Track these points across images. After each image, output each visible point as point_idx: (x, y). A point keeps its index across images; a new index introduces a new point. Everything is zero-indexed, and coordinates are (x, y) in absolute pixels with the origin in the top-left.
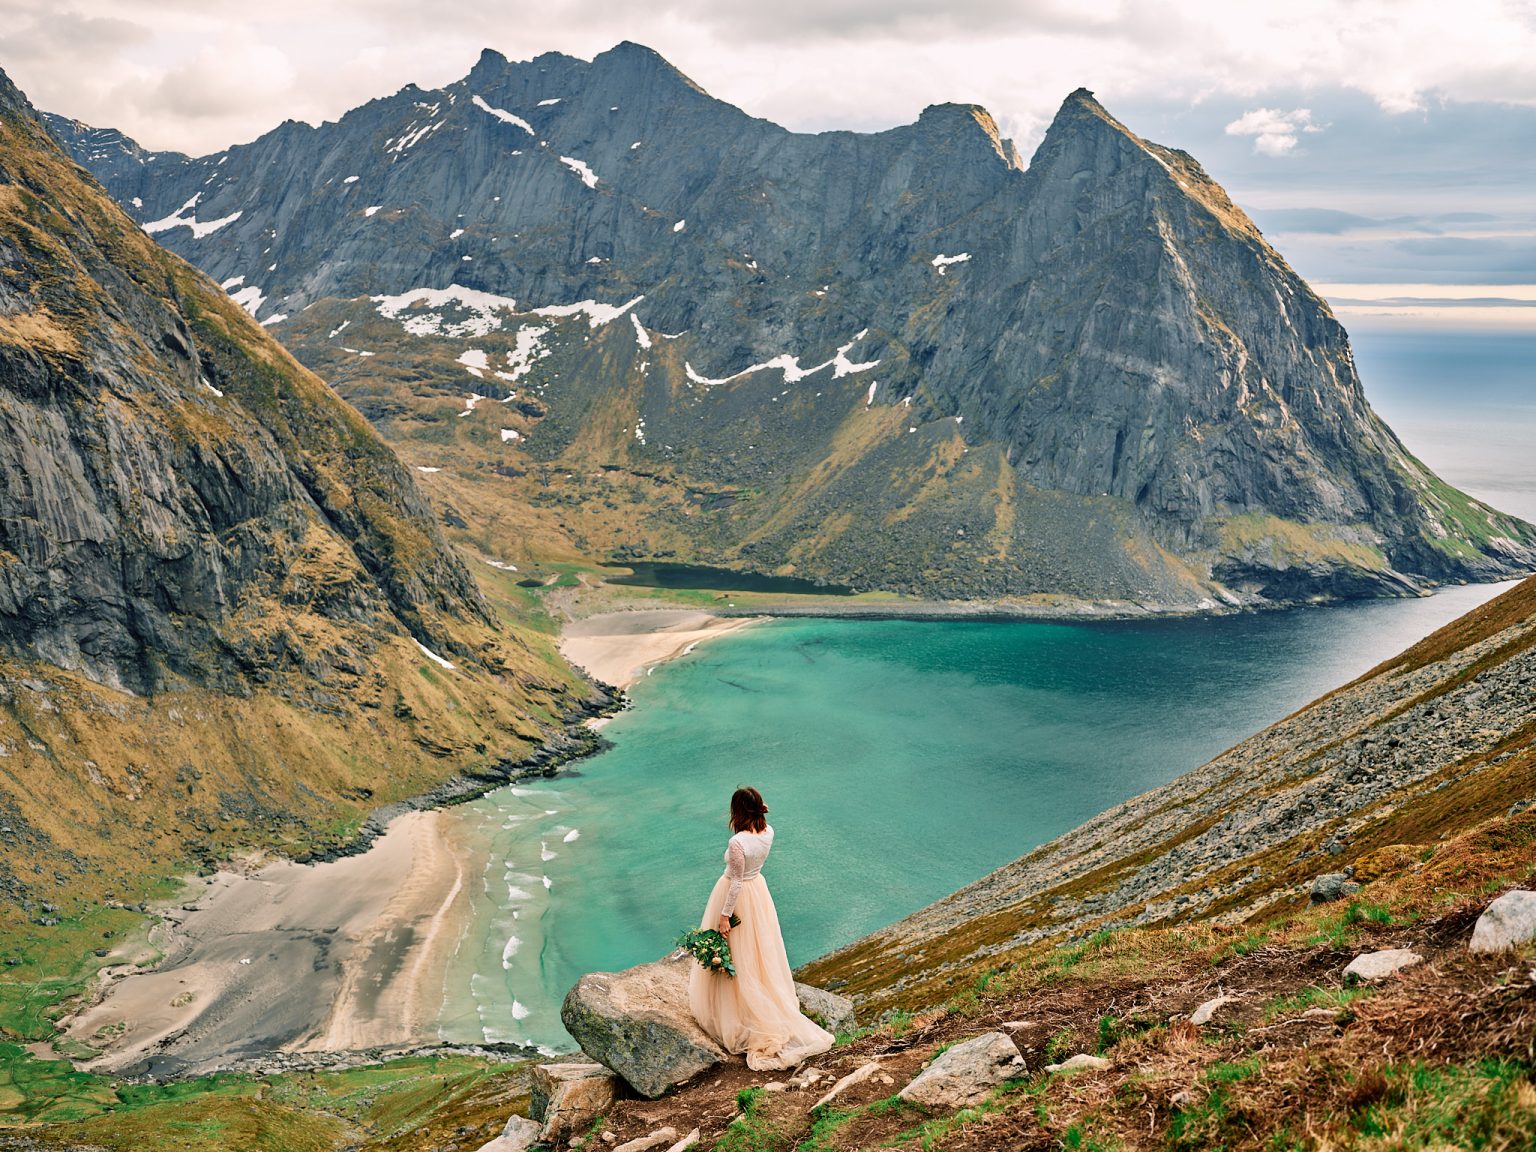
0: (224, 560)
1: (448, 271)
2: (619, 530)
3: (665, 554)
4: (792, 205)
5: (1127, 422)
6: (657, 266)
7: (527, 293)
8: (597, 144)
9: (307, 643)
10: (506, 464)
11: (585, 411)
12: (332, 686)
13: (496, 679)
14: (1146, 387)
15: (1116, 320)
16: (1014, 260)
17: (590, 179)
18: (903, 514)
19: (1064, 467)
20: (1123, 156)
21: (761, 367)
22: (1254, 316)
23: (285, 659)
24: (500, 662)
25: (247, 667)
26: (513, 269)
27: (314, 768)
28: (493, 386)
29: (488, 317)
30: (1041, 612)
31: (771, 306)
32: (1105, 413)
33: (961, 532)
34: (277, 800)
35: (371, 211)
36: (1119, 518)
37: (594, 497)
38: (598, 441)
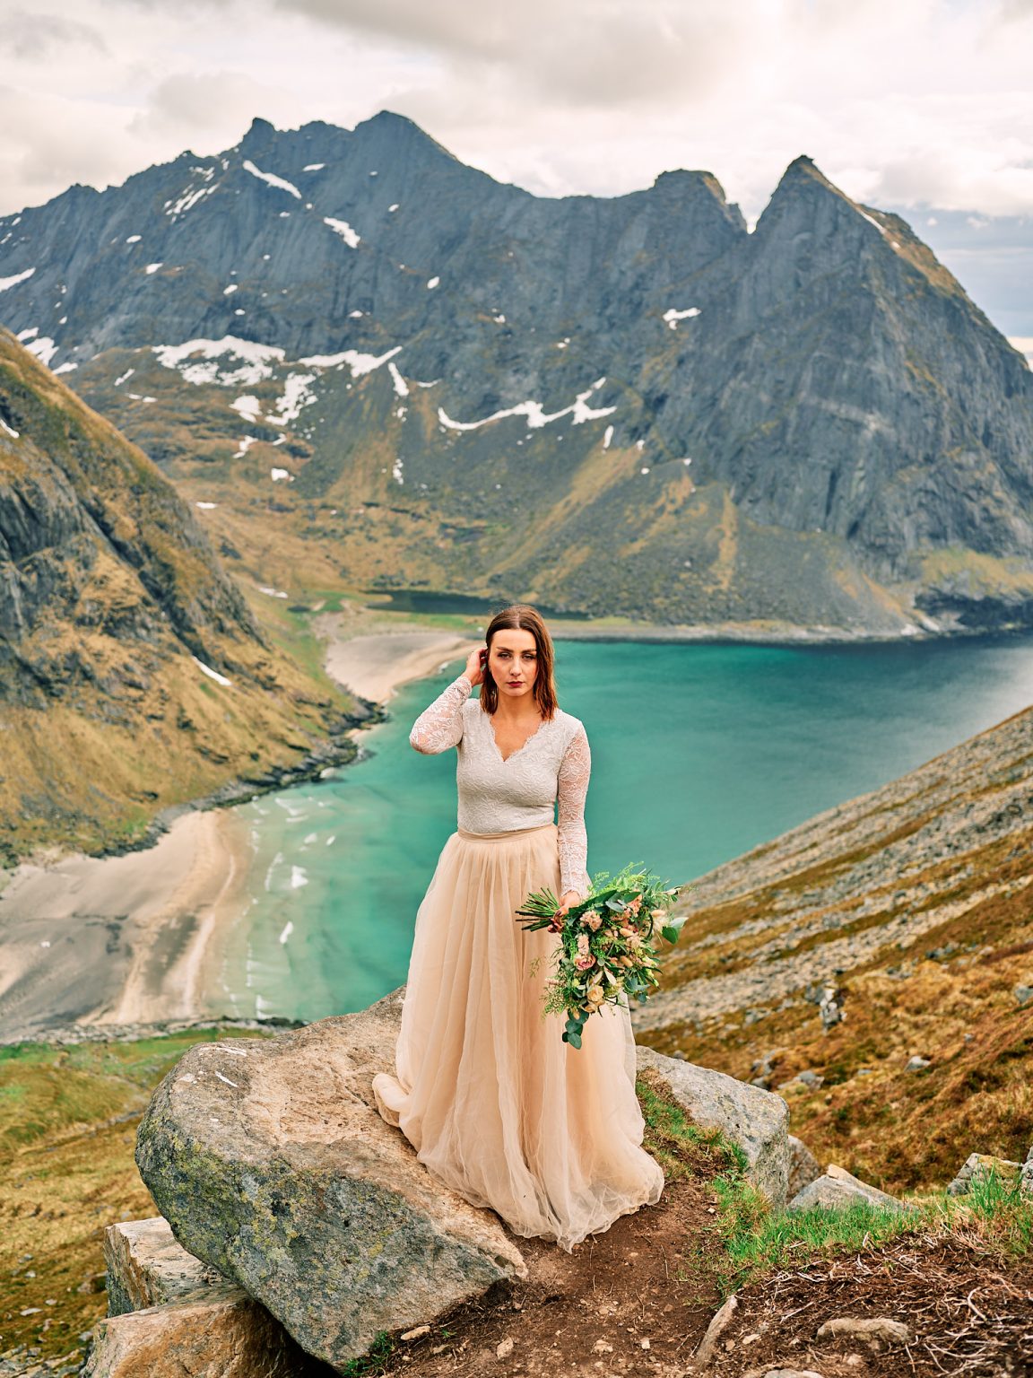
0: (22, 586)
1: (223, 324)
2: (379, 562)
3: (421, 583)
4: (536, 263)
5: (840, 465)
6: (413, 320)
7: (295, 344)
8: (359, 206)
9: (98, 661)
10: (277, 501)
11: (348, 452)
12: (120, 699)
13: (268, 694)
14: (858, 432)
15: (832, 371)
16: (739, 315)
17: (352, 239)
18: (637, 547)
19: (782, 505)
20: (840, 219)
21: (507, 413)
22: (958, 367)
23: (78, 675)
24: (272, 679)
25: (43, 683)
26: (282, 323)
27: (105, 773)
28: (265, 430)
29: (260, 367)
30: (759, 637)
31: (517, 357)
32: (820, 456)
33: (688, 564)
34: (72, 802)
35: (152, 268)
36: (832, 552)
37: (356, 531)
38: (360, 481)
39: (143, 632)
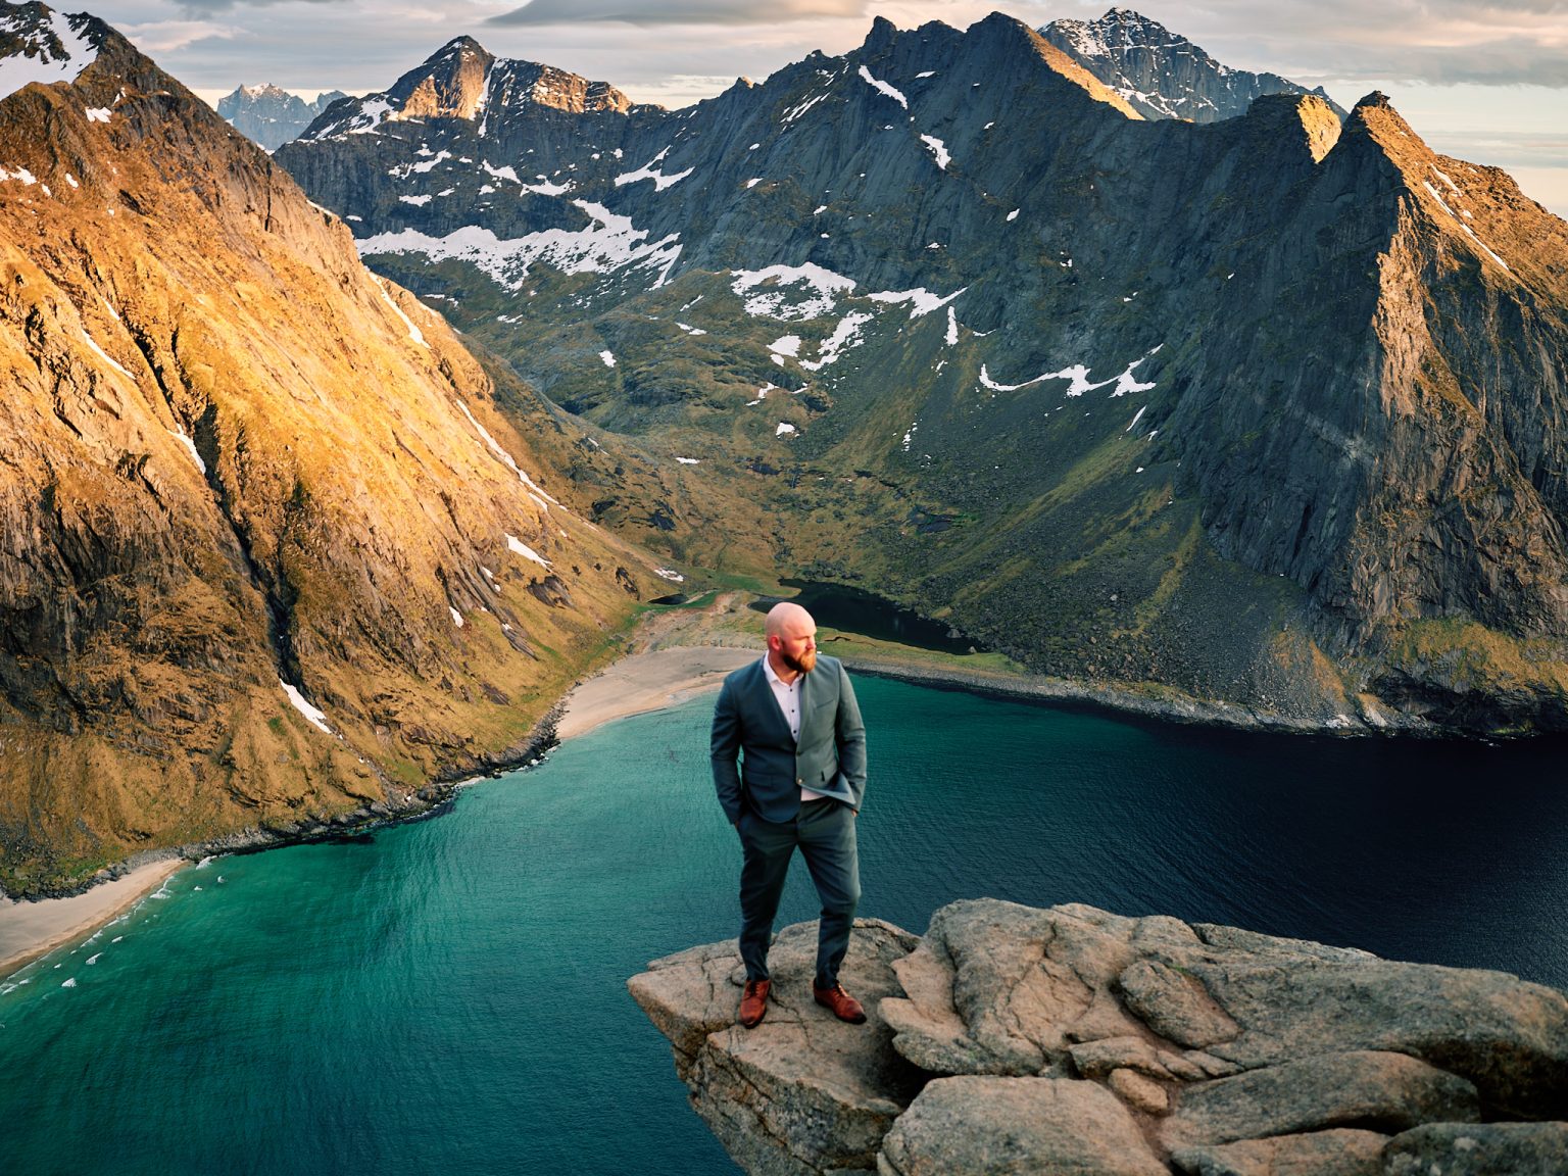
0: (77, 610)
1: (804, 251)
2: (829, 545)
3: (855, 577)
4: (1118, 198)
5: (1315, 497)
6: (985, 257)
7: (866, 276)
8: (957, 122)
9: (145, 690)
10: (766, 460)
11: (867, 409)
12: (161, 730)
13: (379, 730)
14: (1336, 459)
15: (1322, 378)
16: (1263, 291)
17: (943, 159)
18: (1074, 567)
19: (1249, 538)
20: (1382, 181)
21: (1053, 376)
23: (118, 703)
24: (391, 714)
25: (80, 709)
26: (859, 251)
27: (102, 807)
28: (788, 376)
29: (825, 299)
30: (1132, 705)
31: (1077, 310)
32: (1296, 483)
33: (1114, 598)
34: (48, 834)
35: (752, 183)
36: (1282, 606)
37: (829, 505)
38: (864, 442)
39: (216, 662)
